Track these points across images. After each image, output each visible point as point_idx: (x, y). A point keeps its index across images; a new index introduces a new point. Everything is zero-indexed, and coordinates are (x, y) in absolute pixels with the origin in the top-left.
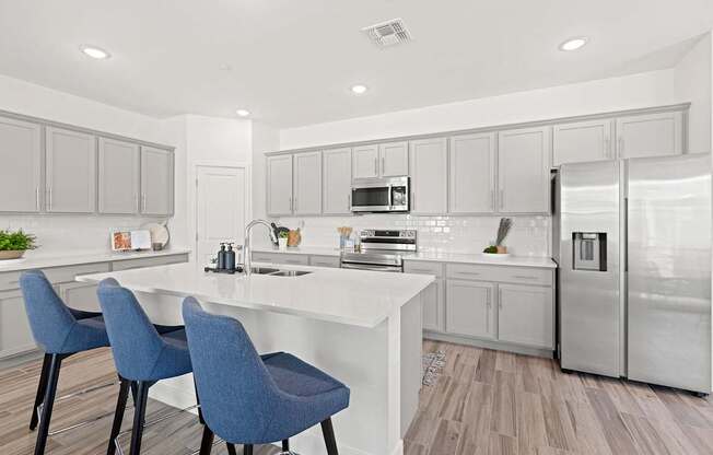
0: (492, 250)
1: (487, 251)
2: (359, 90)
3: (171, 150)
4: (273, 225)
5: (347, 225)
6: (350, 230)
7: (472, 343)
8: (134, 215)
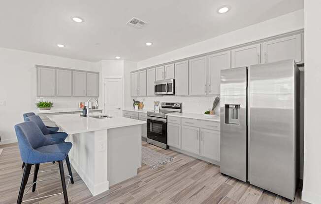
0: (208, 113)
1: (206, 113)
2: (149, 44)
3: (98, 73)
4: (134, 100)
5: (158, 100)
6: (159, 102)
7: (191, 155)
8: (84, 96)
